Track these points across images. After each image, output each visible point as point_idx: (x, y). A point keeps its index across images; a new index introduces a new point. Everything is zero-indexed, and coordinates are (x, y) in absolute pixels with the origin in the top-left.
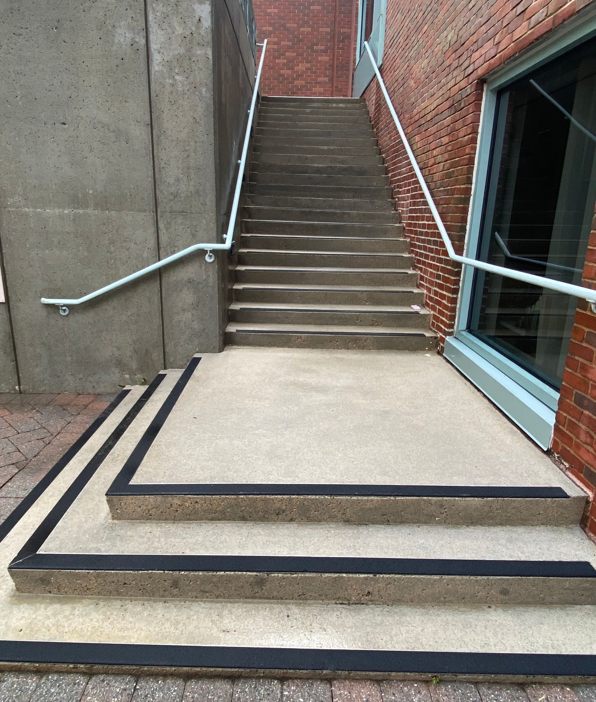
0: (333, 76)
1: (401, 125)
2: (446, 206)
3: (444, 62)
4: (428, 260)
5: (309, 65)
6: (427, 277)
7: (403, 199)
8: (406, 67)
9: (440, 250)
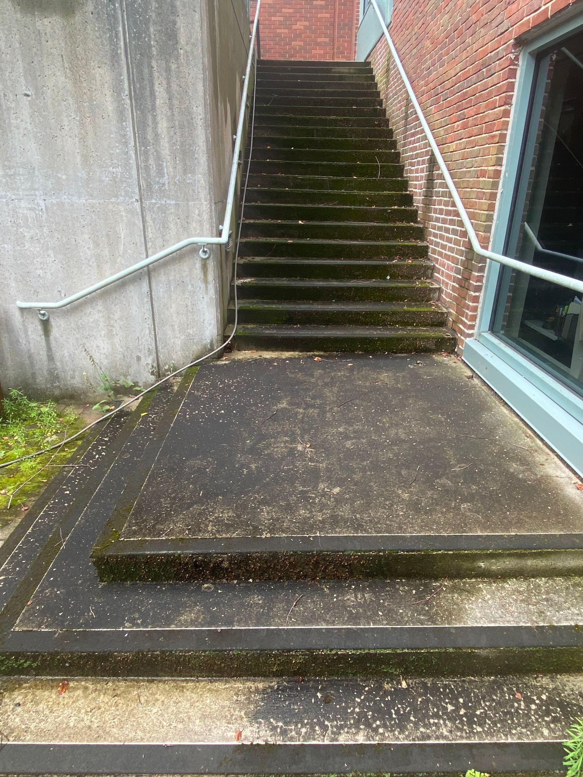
0: (334, 35)
1: (415, 93)
2: (469, 190)
3: (469, 17)
4: (446, 251)
5: (307, 23)
6: (444, 269)
7: (417, 179)
8: (420, 23)
9: (461, 240)
